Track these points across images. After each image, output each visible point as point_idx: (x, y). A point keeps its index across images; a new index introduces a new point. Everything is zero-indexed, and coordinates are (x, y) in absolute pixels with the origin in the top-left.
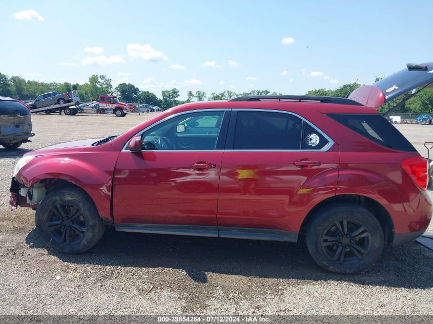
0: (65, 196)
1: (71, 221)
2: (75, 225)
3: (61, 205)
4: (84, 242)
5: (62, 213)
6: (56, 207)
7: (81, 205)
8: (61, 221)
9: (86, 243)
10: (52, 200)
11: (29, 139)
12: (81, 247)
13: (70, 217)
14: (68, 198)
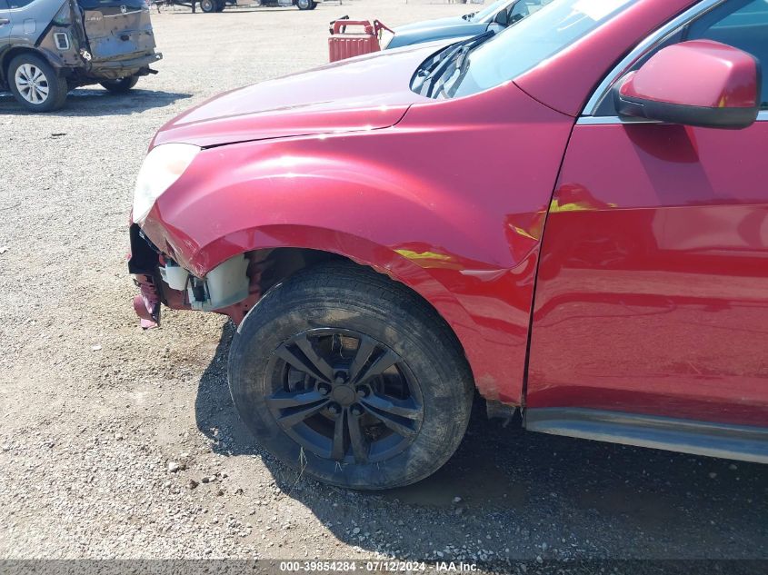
0: (320, 309)
1: (358, 389)
2: (375, 401)
3: (312, 338)
4: (419, 453)
5: (323, 366)
6: (294, 349)
7: (390, 332)
8: (323, 391)
9: (426, 457)
10: (278, 326)
11: (152, 66)
12: (409, 471)
13: (355, 374)
14: (336, 314)
